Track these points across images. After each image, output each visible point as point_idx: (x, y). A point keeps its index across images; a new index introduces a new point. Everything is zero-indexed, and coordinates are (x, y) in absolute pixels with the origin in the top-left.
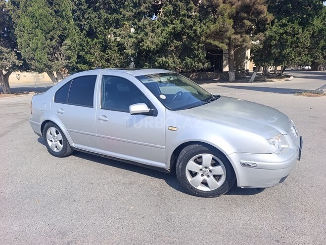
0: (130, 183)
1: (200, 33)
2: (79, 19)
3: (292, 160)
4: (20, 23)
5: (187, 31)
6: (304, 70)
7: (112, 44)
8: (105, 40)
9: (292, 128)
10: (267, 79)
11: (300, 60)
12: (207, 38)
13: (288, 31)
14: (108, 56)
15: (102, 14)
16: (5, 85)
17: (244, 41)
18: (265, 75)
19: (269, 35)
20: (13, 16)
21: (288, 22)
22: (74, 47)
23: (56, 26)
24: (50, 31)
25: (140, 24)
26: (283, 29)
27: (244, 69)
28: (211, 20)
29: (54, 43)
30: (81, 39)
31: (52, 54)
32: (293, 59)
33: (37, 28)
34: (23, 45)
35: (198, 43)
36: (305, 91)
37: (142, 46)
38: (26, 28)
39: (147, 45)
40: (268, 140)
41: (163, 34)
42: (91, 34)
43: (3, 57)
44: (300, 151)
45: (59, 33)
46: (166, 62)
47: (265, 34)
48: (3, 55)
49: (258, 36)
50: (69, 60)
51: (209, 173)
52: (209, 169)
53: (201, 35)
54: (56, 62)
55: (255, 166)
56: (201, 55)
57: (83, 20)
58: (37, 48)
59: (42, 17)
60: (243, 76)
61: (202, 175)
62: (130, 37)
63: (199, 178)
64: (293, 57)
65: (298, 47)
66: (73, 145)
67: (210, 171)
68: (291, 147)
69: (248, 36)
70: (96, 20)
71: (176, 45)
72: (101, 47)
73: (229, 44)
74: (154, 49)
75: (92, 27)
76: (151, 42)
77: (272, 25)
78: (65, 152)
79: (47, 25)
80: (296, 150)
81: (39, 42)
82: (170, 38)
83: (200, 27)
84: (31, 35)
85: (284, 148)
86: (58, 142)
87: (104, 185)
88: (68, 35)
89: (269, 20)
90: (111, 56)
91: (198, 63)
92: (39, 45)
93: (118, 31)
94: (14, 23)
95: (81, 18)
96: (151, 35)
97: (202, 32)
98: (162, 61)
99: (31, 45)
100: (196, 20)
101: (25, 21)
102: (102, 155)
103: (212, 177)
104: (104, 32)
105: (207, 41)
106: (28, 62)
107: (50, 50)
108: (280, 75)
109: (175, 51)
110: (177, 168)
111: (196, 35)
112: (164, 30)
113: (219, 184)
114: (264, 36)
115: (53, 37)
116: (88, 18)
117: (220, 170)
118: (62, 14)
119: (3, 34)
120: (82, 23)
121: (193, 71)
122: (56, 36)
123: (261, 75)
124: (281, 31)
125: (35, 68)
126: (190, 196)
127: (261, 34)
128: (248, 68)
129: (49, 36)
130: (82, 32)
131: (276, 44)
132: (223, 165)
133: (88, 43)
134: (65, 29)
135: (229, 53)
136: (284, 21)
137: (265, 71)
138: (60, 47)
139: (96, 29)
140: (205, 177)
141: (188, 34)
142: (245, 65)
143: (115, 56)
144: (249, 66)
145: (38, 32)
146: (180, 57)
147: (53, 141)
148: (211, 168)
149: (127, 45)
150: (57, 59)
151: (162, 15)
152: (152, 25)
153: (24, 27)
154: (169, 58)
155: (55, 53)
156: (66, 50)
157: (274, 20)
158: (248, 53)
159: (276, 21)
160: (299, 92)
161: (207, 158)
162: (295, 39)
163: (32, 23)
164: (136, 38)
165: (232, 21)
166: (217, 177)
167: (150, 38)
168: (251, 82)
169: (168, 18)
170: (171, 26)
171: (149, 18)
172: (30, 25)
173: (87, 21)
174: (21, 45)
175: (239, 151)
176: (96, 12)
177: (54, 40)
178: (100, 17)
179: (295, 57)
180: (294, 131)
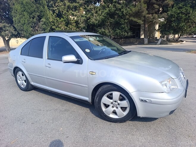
0: (65, 110)
1: (126, 14)
2: (52, 6)
3: (179, 97)
4: (15, 8)
5: (117, 12)
6: (193, 37)
7: (72, 22)
8: (68, 19)
9: (181, 74)
10: (169, 43)
11: (190, 30)
12: (130, 16)
13: (183, 12)
14: (69, 29)
15: (66, 3)
16: (7, 46)
17: (154, 18)
18: (167, 40)
19: (170, 14)
20: (10, 4)
21: (183, 6)
22: (47, 23)
23: (36, 10)
24: (32, 13)
25: (88, 8)
26: (180, 11)
27: (154, 37)
28: (133, 5)
29: (35, 20)
30: (53, 18)
31: (34, 27)
32: (185, 30)
33: (25, 11)
34: (17, 22)
35: (124, 20)
36: (193, 50)
37: (89, 22)
38: (18, 11)
39: (92, 21)
40: (161, 82)
41: (102, 14)
42: (59, 15)
43: (6, 29)
44: (186, 91)
45: (38, 14)
46: (104, 32)
47: (168, 14)
48: (6, 28)
49: (163, 15)
50: (44, 31)
51: (118, 106)
52: (117, 102)
53: (126, 15)
54: (36, 32)
55: (151, 102)
56: (126, 28)
57: (55, 7)
58: (24, 23)
59: (27, 4)
60: (153, 41)
61: (113, 107)
62: (82, 16)
63: (111, 109)
64: (186, 29)
65: (189, 22)
66: (32, 83)
67: (119, 104)
68: (179, 88)
69: (157, 15)
70: (63, 7)
71: (111, 21)
72: (65, 23)
73: (144, 21)
74: (97, 23)
75: (60, 11)
76: (95, 19)
77: (172, 8)
78: (28, 88)
79: (30, 9)
80: (183, 90)
81: (26, 20)
82: (107, 16)
83: (126, 10)
84: (21, 15)
85: (173, 89)
86: (24, 81)
87: (47, 111)
88: (44, 15)
89: (170, 4)
90: (72, 29)
91: (124, 33)
92: (26, 21)
93: (75, 13)
94: (11, 8)
95: (53, 5)
96: (95, 15)
97: (127, 12)
98: (102, 31)
99: (21, 22)
100: (123, 5)
101: (17, 7)
102: (49, 90)
103: (120, 109)
104: (66, 14)
105: (130, 18)
106: (20, 32)
107: (32, 25)
108: (177, 40)
109: (110, 25)
110: (95, 102)
111: (123, 15)
112: (103, 12)
113: (125, 113)
114: (167, 15)
115: (34, 17)
116: (58, 5)
117: (125, 103)
118: (40, 2)
119: (6, 15)
120: (54, 9)
121: (121, 38)
122: (36, 16)
123: (165, 41)
124: (179, 12)
125: (24, 36)
126: (105, 121)
127: (165, 13)
128: (157, 36)
129: (32, 16)
130: (54, 14)
131: (174, 20)
132: (127, 100)
133: (57, 21)
134: (41, 12)
135: (144, 27)
136: (180, 5)
137: (167, 38)
138: (39, 23)
139: (62, 12)
140: (115, 108)
141: (118, 14)
142: (155, 35)
143: (73, 29)
144: (158, 35)
145: (25, 13)
146: (113, 29)
147: (21, 80)
148: (119, 102)
149: (80, 22)
150: (37, 30)
151: (102, 3)
152: (96, 9)
153: (17, 11)
154: (106, 29)
155: (36, 27)
156: (43, 25)
157: (174, 4)
158: (157, 27)
159: (175, 5)
160: (189, 51)
161: (116, 95)
162: (187, 17)
163: (22, 8)
164: (86, 17)
165: (146, 5)
166: (124, 109)
167: (94, 17)
168: (158, 45)
169: (106, 4)
170: (108, 9)
171: (94, 5)
172: (20, 10)
173: (57, 7)
174: (15, 21)
175: (139, 91)
176: (63, 2)
177: (35, 19)
178: (65, 5)
179: (187, 29)
180: (182, 76)
